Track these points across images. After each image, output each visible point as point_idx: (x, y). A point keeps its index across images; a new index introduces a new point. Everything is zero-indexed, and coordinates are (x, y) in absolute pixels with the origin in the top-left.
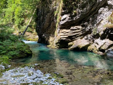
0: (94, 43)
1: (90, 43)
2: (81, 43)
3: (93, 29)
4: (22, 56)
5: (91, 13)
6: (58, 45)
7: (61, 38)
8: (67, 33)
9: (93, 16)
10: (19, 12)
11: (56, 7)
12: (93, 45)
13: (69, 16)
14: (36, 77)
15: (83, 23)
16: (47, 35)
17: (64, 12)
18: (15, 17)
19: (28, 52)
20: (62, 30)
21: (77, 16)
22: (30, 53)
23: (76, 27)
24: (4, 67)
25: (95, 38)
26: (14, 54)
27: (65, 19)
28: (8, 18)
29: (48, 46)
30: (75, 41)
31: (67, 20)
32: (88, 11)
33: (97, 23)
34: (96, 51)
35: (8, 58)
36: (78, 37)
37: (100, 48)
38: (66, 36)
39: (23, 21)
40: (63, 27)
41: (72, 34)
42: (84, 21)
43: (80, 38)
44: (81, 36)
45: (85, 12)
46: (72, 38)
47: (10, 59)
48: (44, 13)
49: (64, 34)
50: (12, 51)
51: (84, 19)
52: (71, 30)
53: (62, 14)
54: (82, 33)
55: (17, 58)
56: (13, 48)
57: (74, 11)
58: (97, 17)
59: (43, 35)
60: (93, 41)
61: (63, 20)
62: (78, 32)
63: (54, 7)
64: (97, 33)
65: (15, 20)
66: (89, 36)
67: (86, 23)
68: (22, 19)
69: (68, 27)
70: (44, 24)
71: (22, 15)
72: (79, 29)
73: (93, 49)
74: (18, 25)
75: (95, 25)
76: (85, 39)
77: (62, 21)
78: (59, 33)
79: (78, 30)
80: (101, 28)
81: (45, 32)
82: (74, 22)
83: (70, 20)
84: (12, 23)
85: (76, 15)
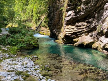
0: (99, 41)
1: (95, 41)
2: (86, 40)
3: (98, 26)
4: (29, 48)
5: (96, 9)
6: (64, 41)
7: (66, 34)
8: (72, 29)
9: (99, 12)
10: (37, 9)
11: (64, 4)
12: (97, 42)
13: (74, 13)
14: (25, 67)
15: (88, 19)
16: (57, 30)
17: (69, 9)
18: (34, 14)
19: (35, 45)
20: (67, 26)
21: (82, 12)
22: (36, 46)
23: (81, 23)
24: (8, 55)
25: (100, 36)
26: (22, 45)
27: (70, 15)
28: (28, 14)
29: (57, 41)
30: (80, 37)
31: (71, 16)
32: (92, 6)
33: (102, 19)
34: (101, 49)
35: (17, 49)
36: (83, 33)
37: (104, 47)
38: (71, 32)
39: (40, 16)
40: (68, 23)
41: (77, 30)
42: (89, 17)
43: (85, 34)
44: (85, 32)
45: (89, 8)
46: (77, 35)
47: (18, 49)
48: (54, 9)
49: (69, 30)
50: (21, 43)
51: (89, 15)
52: (76, 26)
53: (68, 11)
54: (87, 29)
55: (24, 49)
56: (21, 41)
57: (79, 8)
58: (102, 13)
59: (54, 30)
60: (98, 39)
61: (68, 16)
62: (83, 28)
63: (62, 3)
64: (101, 30)
65: (34, 16)
66: (94, 33)
67: (91, 20)
68: (39, 15)
69: (73, 23)
70: (54, 20)
71: (39, 11)
72: (84, 25)
73: (98, 47)
74: (35, 21)
75: (101, 22)
76: (90, 36)
77: (67, 18)
78: (65, 29)
79: (83, 27)
80: (106, 25)
81: (56, 27)
82: (79, 19)
83: (75, 17)
84: (31, 18)
85: (80, 11)
